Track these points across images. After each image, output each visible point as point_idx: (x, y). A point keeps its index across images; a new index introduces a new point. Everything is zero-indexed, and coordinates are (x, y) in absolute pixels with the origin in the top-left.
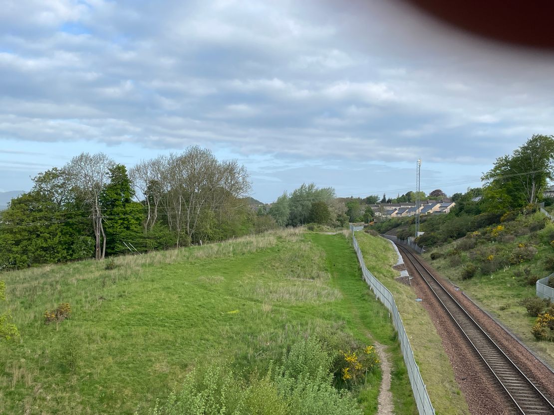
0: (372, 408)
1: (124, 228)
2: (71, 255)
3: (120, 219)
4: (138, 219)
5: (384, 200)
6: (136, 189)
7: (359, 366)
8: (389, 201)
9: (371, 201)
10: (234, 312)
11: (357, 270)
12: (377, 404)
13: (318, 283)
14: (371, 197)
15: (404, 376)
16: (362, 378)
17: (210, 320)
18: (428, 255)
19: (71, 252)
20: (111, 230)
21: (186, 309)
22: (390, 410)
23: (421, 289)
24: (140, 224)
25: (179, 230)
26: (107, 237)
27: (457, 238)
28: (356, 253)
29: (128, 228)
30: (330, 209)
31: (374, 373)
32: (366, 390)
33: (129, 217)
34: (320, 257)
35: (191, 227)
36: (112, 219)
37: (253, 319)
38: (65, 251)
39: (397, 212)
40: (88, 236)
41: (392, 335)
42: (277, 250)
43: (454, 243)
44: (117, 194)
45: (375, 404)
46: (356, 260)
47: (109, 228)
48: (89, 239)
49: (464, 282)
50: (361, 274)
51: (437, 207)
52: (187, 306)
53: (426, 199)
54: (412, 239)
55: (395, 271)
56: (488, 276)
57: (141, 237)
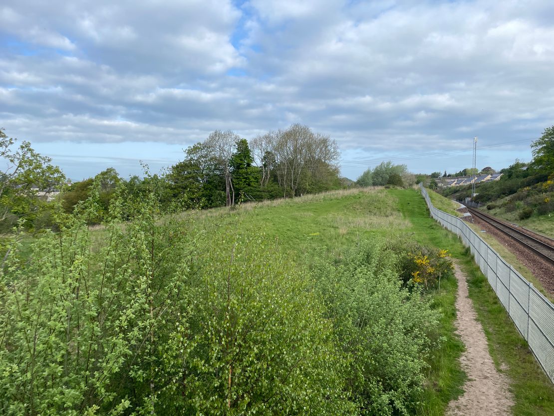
0: (449, 313)
1: (247, 184)
2: (211, 204)
3: (243, 178)
4: (256, 178)
5: (445, 175)
6: (256, 157)
7: (430, 270)
8: (449, 176)
9: (435, 176)
10: (315, 234)
11: (425, 210)
12: (455, 310)
13: (391, 218)
14: (435, 173)
15: (484, 284)
16: (434, 283)
17: (295, 240)
18: (485, 207)
19: (210, 202)
20: (237, 186)
21: (276, 232)
22: (472, 318)
23: (483, 226)
24: (257, 182)
25: (285, 186)
26: (235, 191)
27: (509, 195)
28: (424, 199)
29: (249, 185)
30: (403, 180)
31: (448, 279)
32: (440, 295)
33: (250, 177)
34: (394, 201)
35: (295, 183)
36: (238, 178)
37: (330, 239)
38: (207, 201)
39: (455, 182)
40: (222, 190)
41: (463, 251)
42: (358, 197)
43: (507, 198)
44: (241, 160)
45: (453, 310)
46: (425, 203)
47: (236, 185)
48: (223, 193)
49: (522, 222)
50: (429, 214)
51: (489, 177)
52: (278, 230)
53: (479, 174)
54: (469, 199)
55: (459, 213)
56: (546, 215)
57: (258, 191)
